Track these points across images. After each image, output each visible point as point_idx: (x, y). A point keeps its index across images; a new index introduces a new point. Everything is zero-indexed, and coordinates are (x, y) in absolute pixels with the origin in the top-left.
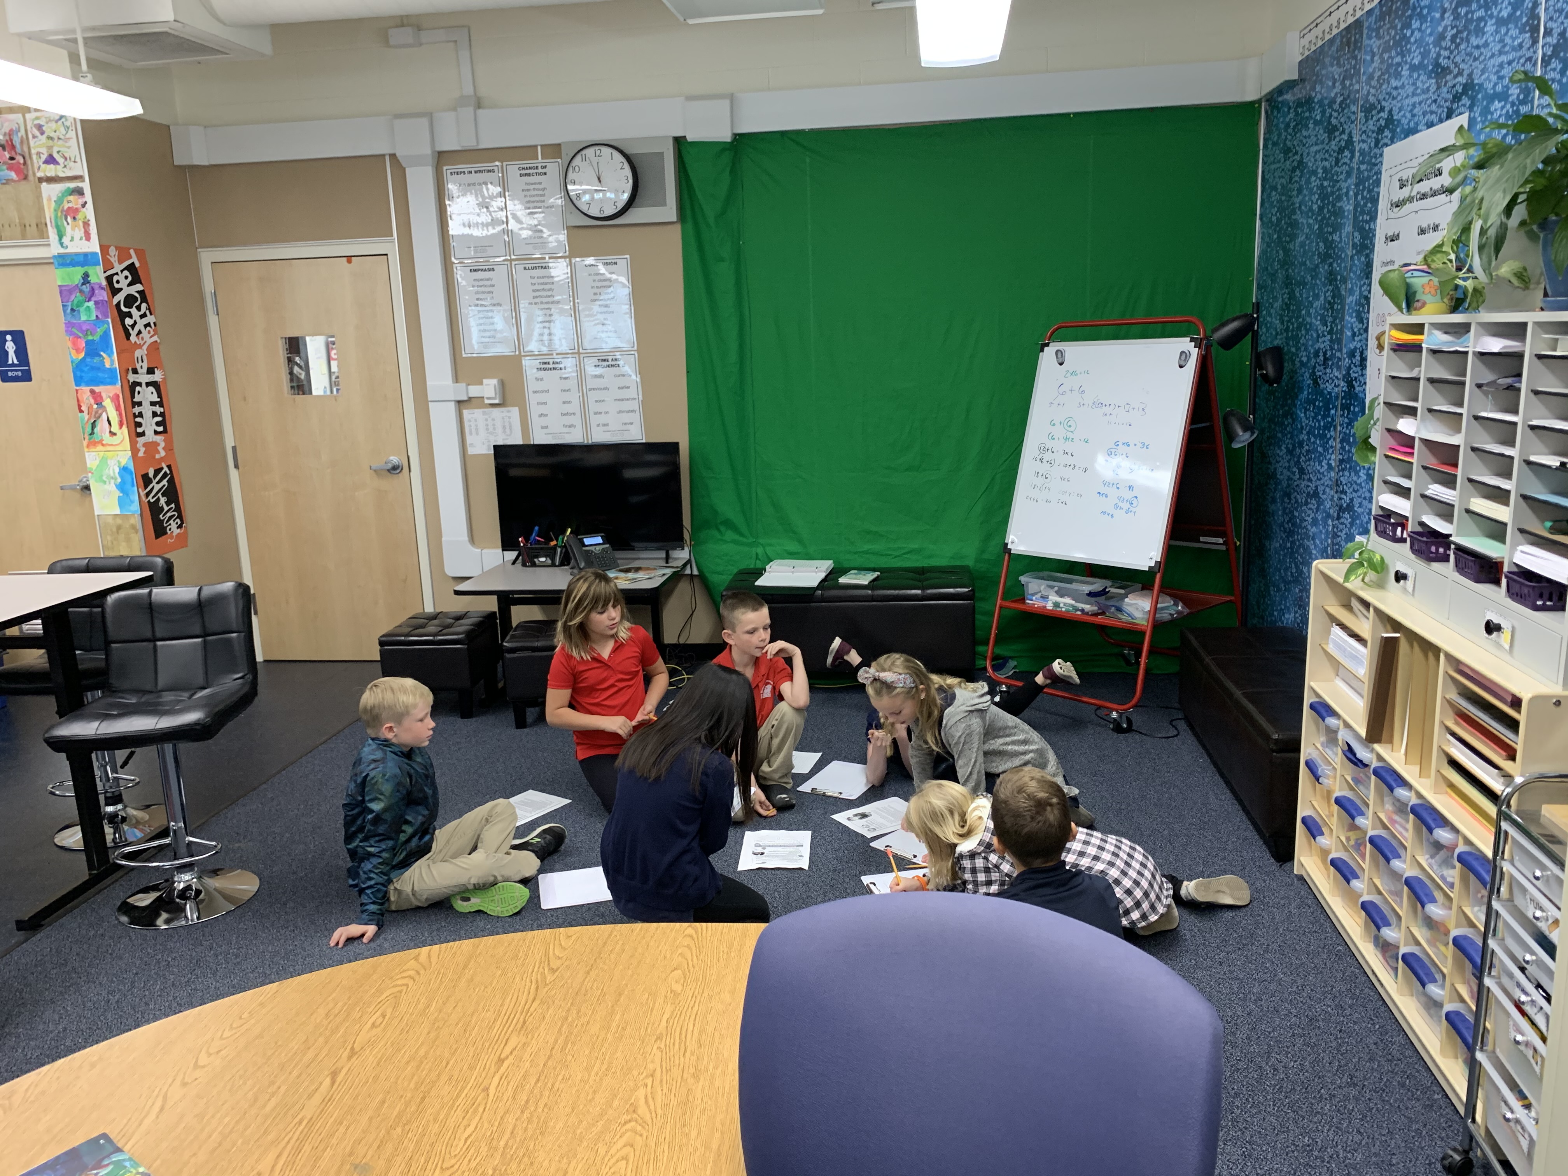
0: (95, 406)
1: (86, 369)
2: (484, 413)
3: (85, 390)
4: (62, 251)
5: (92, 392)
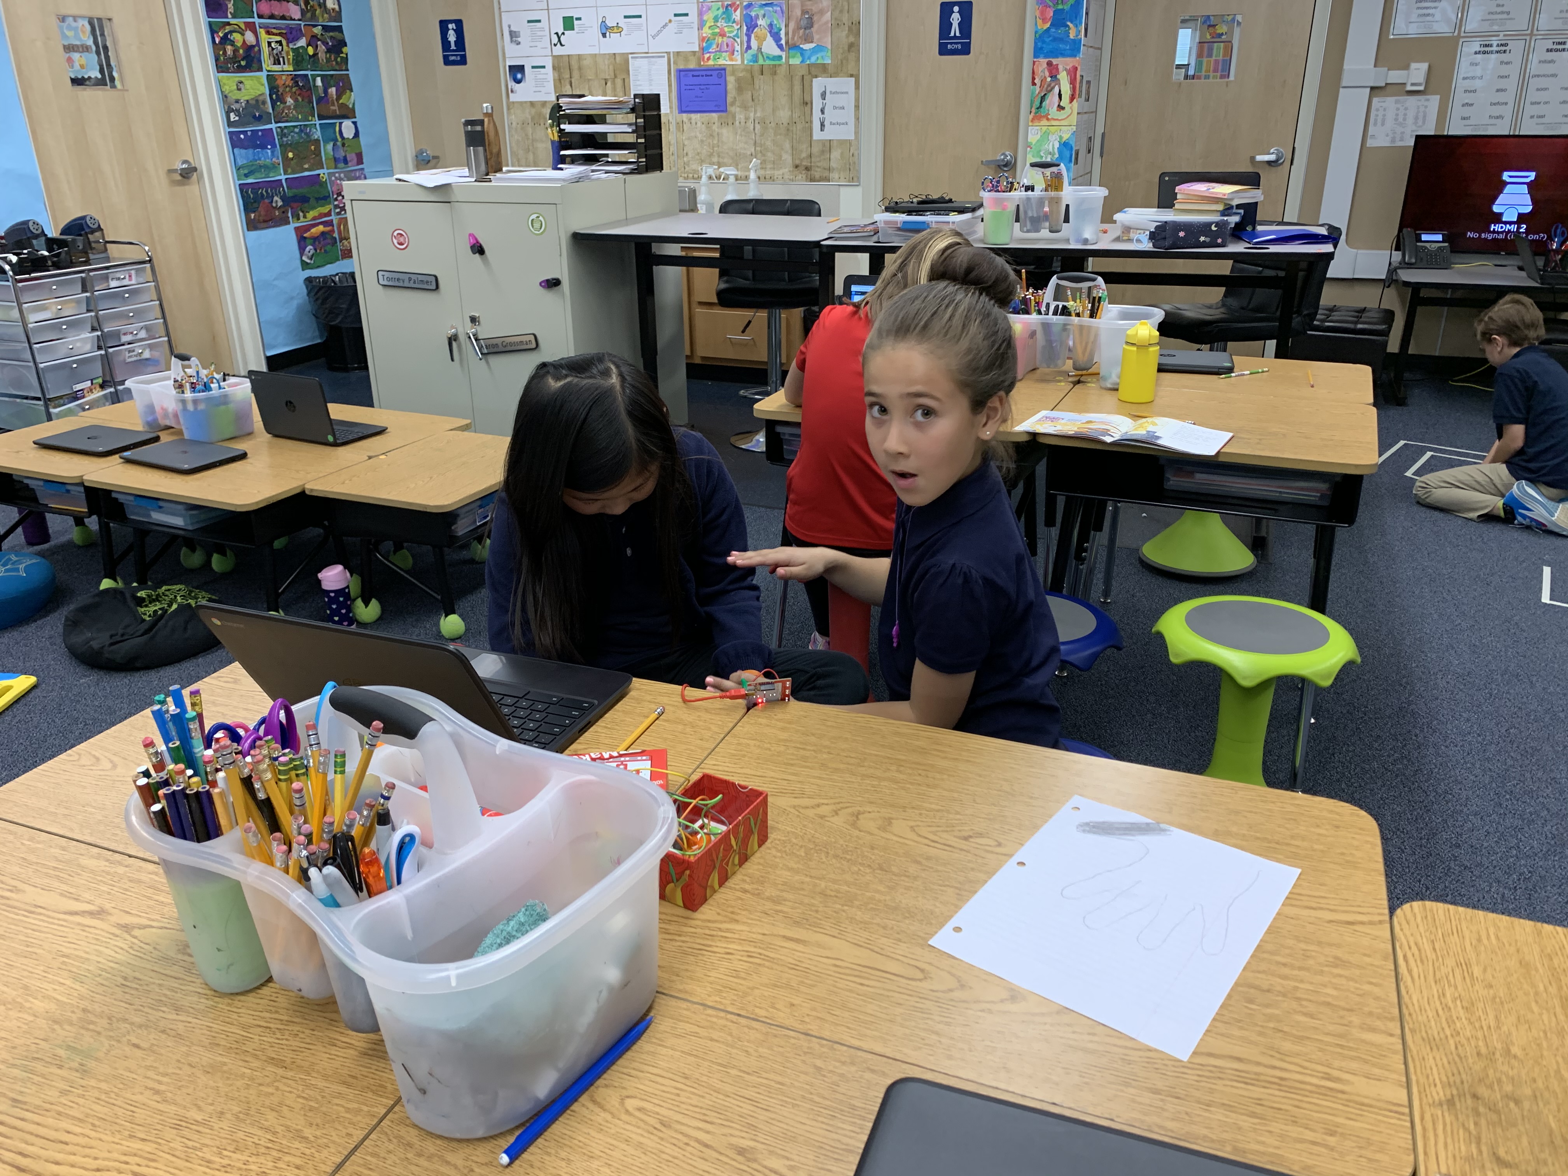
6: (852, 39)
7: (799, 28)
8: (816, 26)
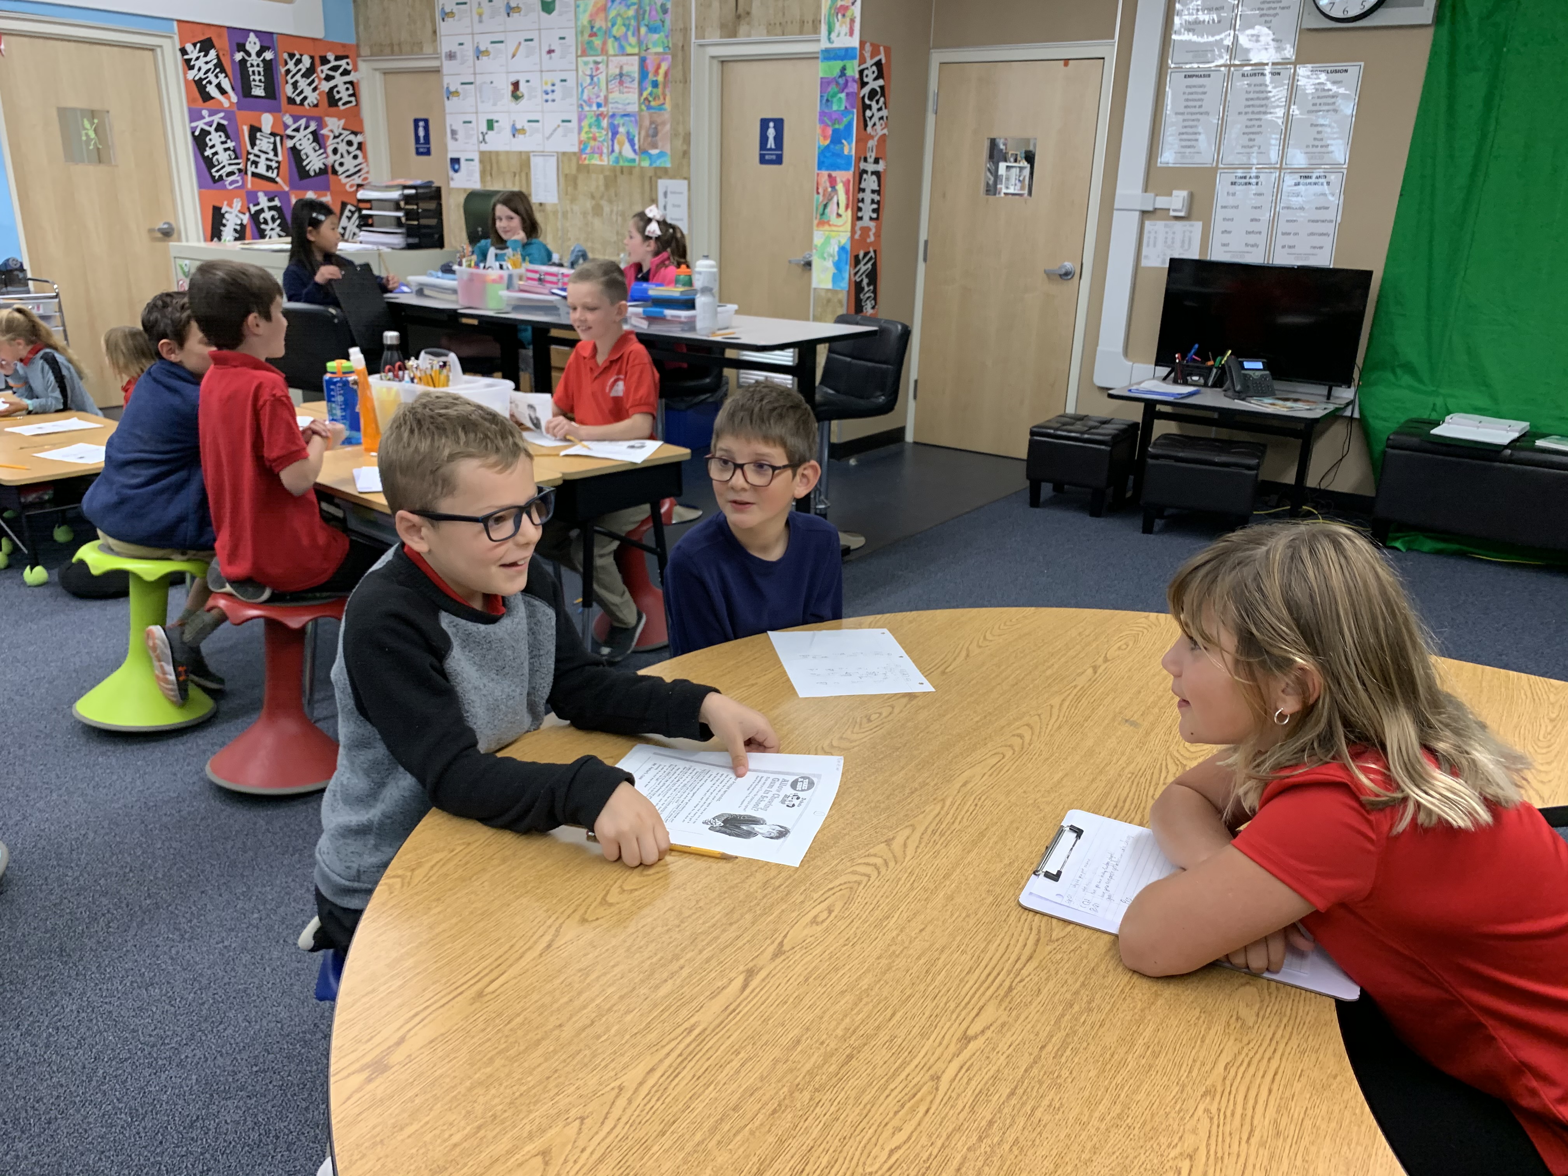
0: (830, 189)
1: (828, 154)
2: (1166, 226)
3: (825, 173)
4: (829, 46)
5: (830, 176)
6: (685, 147)
7: (647, 136)
8: (660, 135)
